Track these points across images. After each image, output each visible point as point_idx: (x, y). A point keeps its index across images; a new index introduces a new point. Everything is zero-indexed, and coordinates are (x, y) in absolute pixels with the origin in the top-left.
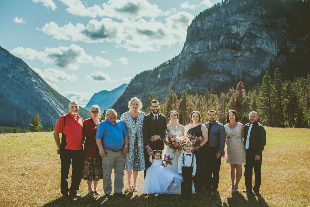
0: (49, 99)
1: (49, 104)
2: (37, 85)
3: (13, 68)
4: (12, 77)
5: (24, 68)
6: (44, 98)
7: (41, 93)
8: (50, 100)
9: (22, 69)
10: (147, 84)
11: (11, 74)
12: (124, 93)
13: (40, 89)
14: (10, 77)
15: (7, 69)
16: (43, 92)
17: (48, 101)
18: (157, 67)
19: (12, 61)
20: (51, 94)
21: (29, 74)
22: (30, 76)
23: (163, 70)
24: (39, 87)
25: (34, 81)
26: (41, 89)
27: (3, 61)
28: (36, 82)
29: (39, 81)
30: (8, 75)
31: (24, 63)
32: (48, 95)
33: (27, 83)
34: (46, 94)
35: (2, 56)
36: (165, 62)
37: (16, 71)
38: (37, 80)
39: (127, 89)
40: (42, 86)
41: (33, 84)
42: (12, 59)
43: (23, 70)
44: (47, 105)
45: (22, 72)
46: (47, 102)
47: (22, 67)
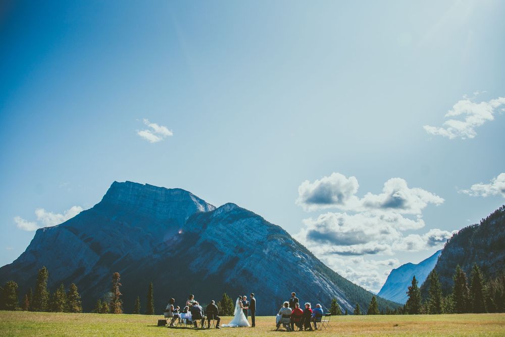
0: (321, 282)
1: (322, 290)
2: (304, 263)
3: (269, 241)
4: (269, 253)
5: (285, 239)
6: (314, 281)
7: (310, 273)
8: (323, 284)
9: (281, 241)
10: (473, 248)
11: (267, 249)
12: (436, 266)
13: (308, 268)
14: (266, 253)
15: (263, 242)
16: (313, 272)
17: (320, 285)
18: (485, 218)
19: (268, 230)
20: (324, 275)
21: (291, 247)
22: (293, 250)
23: (496, 222)
24: (307, 266)
25: (299, 256)
26: (310, 268)
27: (257, 231)
28: (302, 258)
29: (306, 257)
30: (264, 251)
31: (284, 231)
32: (321, 276)
33: (289, 261)
34: (317, 275)
35: (255, 225)
36: (498, 209)
37: (275, 243)
38: (304, 255)
39: (440, 259)
40: (311, 263)
41: (298, 261)
42: (268, 228)
43: (284, 242)
44: (320, 292)
45: (282, 246)
46: (319, 287)
47: (281, 237)
